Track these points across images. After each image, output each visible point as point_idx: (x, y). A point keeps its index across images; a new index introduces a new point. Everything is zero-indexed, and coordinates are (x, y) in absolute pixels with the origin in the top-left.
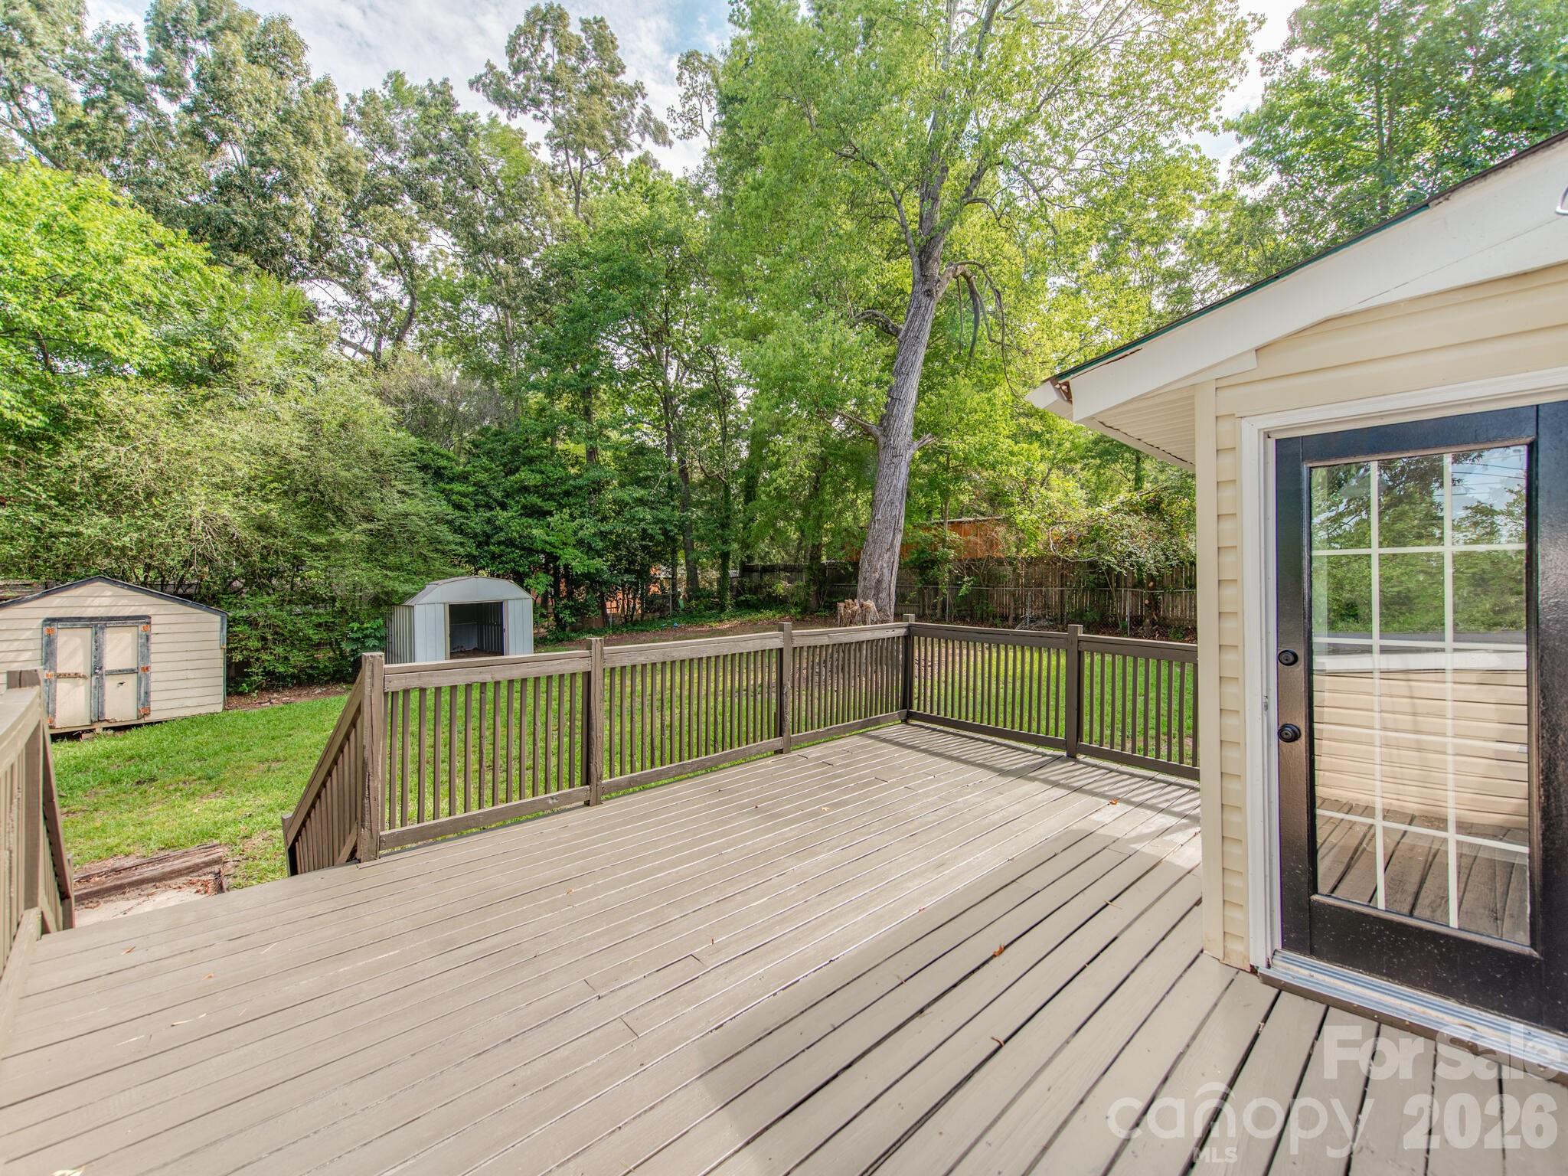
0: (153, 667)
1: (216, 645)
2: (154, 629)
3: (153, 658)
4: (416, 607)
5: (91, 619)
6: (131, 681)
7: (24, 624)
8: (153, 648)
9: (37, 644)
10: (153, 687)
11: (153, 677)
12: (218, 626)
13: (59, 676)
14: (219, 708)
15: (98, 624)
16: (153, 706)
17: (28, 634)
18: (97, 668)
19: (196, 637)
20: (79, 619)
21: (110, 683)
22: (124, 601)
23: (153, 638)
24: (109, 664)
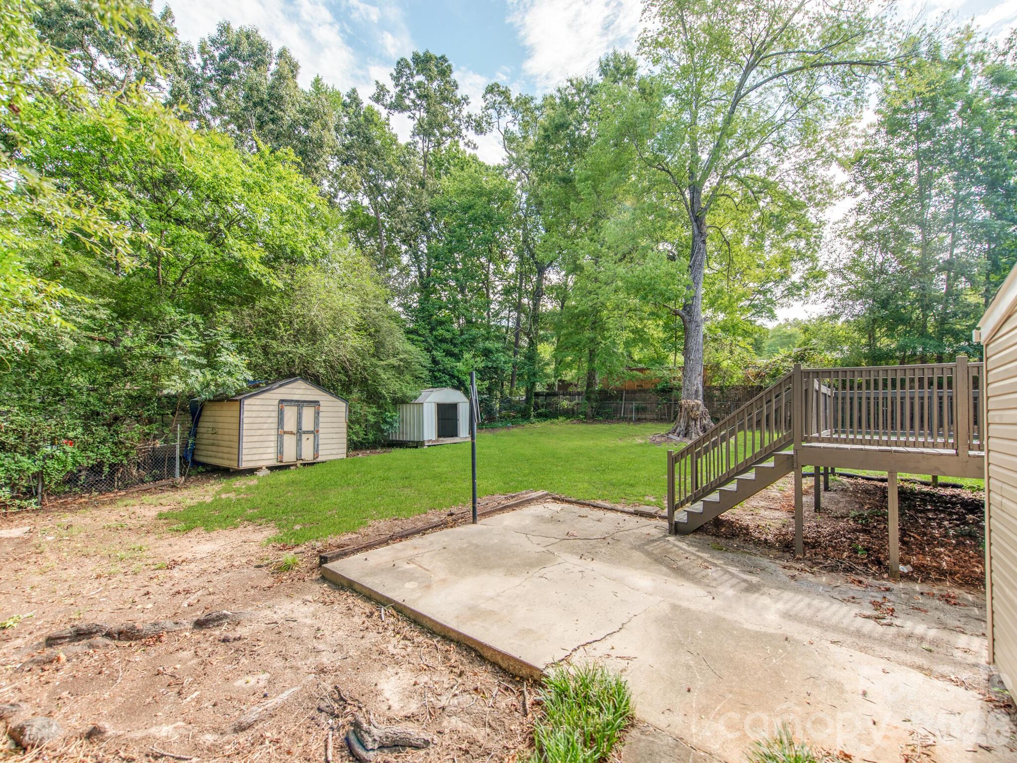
0: (321, 431)
1: (343, 420)
2: (321, 409)
3: (321, 425)
4: (425, 405)
5: (297, 401)
6: (311, 436)
7: (269, 402)
8: (321, 419)
9: (275, 414)
10: (321, 442)
11: (321, 436)
12: (344, 409)
13: (285, 433)
14: (344, 456)
15: (300, 404)
16: (320, 452)
17: (271, 408)
18: (299, 428)
19: (335, 414)
20: (292, 401)
21: (304, 437)
22: (309, 392)
23: (321, 414)
24: (304, 428)
